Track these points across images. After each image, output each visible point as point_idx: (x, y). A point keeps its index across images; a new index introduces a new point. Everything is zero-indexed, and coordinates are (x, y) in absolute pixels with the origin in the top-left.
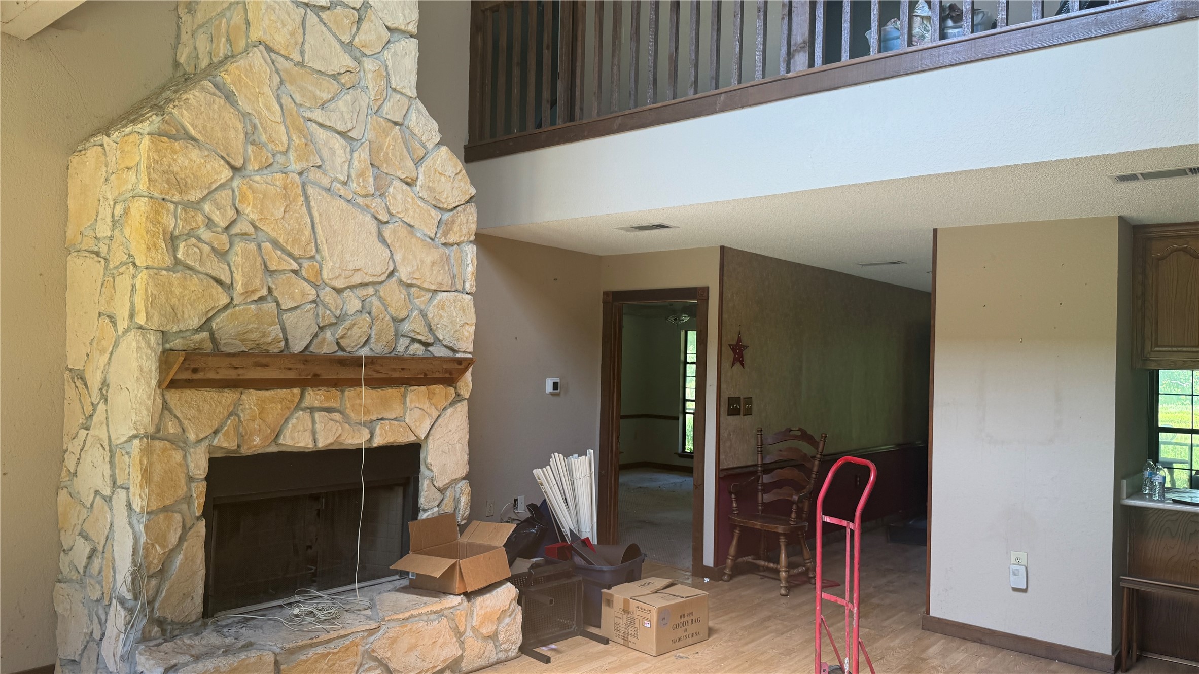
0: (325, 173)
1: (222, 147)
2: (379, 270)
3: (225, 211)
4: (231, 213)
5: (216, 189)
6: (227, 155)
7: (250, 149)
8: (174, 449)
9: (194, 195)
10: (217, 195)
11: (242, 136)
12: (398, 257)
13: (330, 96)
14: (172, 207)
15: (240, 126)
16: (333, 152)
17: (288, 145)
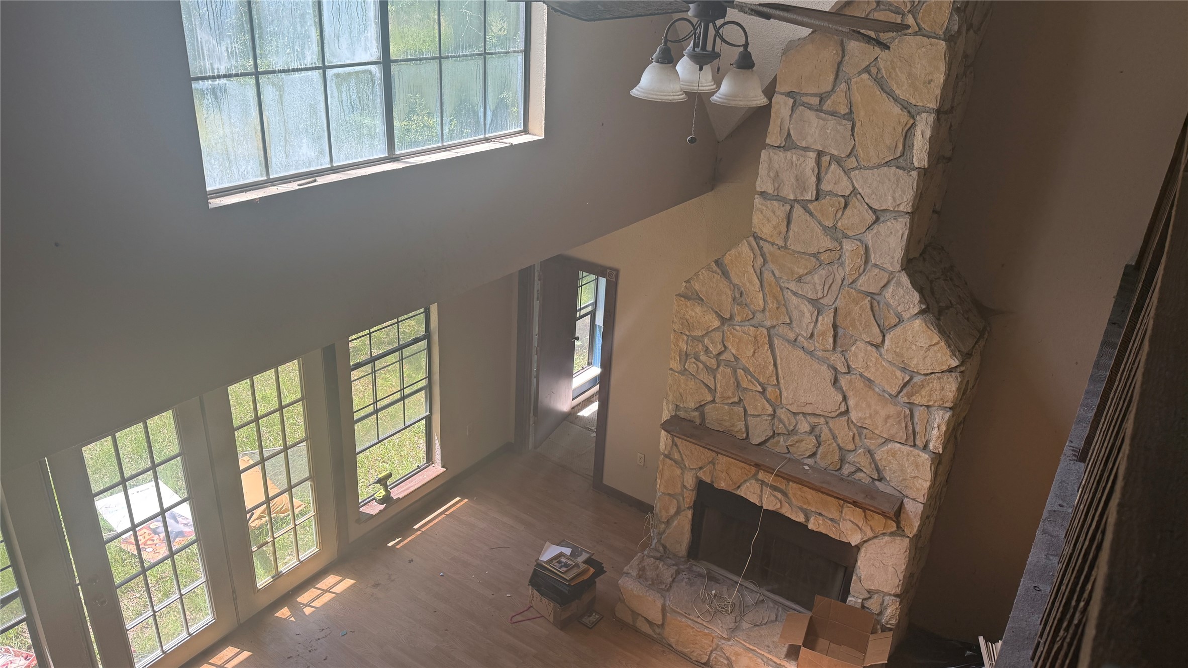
0: (792, 329)
1: (716, 306)
2: (829, 408)
3: (716, 345)
4: (720, 347)
5: (712, 330)
6: (720, 311)
7: (736, 308)
8: (677, 467)
9: (698, 333)
10: (713, 334)
11: (730, 300)
12: (851, 402)
13: (805, 272)
14: (685, 338)
15: (730, 293)
16: (802, 314)
17: (764, 307)
